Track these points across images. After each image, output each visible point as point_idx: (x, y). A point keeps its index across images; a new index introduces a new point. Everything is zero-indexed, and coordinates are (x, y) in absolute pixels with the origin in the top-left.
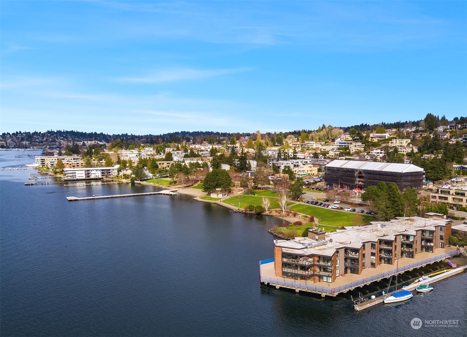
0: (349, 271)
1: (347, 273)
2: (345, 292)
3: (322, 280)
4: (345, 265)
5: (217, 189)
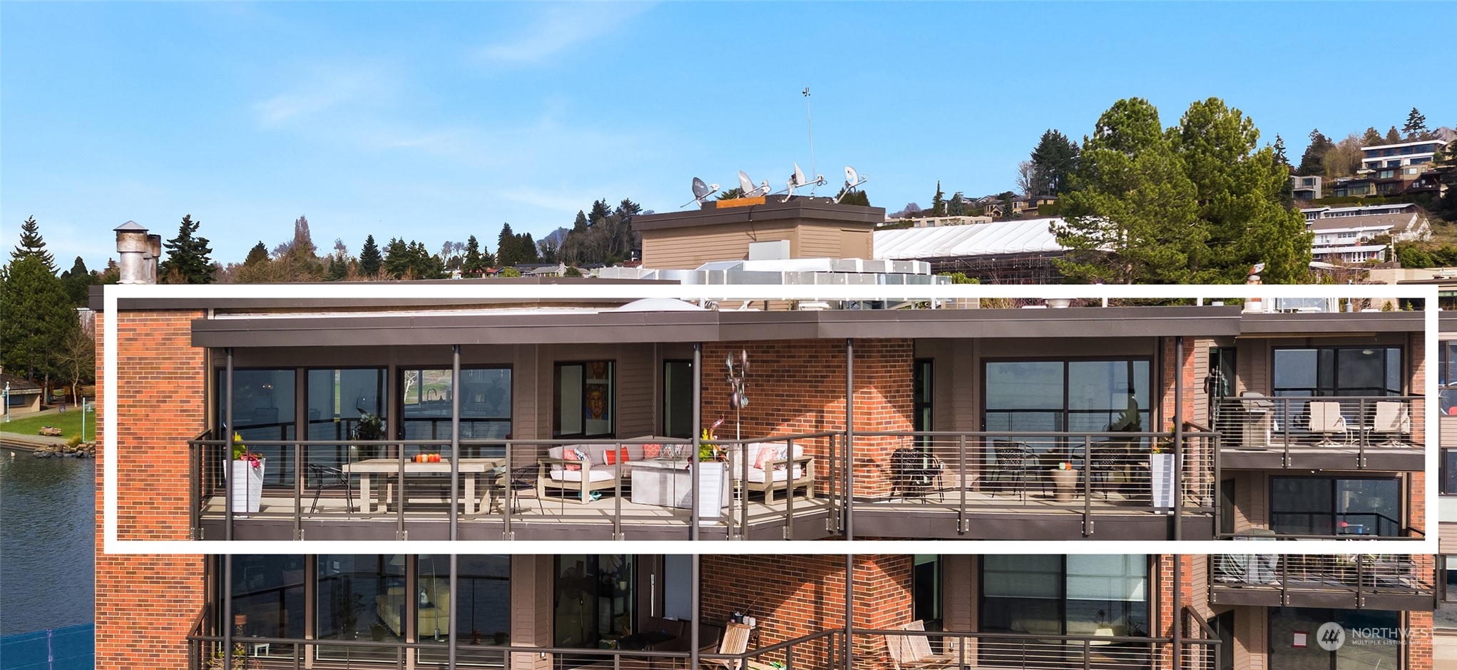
4: (1212, 574)
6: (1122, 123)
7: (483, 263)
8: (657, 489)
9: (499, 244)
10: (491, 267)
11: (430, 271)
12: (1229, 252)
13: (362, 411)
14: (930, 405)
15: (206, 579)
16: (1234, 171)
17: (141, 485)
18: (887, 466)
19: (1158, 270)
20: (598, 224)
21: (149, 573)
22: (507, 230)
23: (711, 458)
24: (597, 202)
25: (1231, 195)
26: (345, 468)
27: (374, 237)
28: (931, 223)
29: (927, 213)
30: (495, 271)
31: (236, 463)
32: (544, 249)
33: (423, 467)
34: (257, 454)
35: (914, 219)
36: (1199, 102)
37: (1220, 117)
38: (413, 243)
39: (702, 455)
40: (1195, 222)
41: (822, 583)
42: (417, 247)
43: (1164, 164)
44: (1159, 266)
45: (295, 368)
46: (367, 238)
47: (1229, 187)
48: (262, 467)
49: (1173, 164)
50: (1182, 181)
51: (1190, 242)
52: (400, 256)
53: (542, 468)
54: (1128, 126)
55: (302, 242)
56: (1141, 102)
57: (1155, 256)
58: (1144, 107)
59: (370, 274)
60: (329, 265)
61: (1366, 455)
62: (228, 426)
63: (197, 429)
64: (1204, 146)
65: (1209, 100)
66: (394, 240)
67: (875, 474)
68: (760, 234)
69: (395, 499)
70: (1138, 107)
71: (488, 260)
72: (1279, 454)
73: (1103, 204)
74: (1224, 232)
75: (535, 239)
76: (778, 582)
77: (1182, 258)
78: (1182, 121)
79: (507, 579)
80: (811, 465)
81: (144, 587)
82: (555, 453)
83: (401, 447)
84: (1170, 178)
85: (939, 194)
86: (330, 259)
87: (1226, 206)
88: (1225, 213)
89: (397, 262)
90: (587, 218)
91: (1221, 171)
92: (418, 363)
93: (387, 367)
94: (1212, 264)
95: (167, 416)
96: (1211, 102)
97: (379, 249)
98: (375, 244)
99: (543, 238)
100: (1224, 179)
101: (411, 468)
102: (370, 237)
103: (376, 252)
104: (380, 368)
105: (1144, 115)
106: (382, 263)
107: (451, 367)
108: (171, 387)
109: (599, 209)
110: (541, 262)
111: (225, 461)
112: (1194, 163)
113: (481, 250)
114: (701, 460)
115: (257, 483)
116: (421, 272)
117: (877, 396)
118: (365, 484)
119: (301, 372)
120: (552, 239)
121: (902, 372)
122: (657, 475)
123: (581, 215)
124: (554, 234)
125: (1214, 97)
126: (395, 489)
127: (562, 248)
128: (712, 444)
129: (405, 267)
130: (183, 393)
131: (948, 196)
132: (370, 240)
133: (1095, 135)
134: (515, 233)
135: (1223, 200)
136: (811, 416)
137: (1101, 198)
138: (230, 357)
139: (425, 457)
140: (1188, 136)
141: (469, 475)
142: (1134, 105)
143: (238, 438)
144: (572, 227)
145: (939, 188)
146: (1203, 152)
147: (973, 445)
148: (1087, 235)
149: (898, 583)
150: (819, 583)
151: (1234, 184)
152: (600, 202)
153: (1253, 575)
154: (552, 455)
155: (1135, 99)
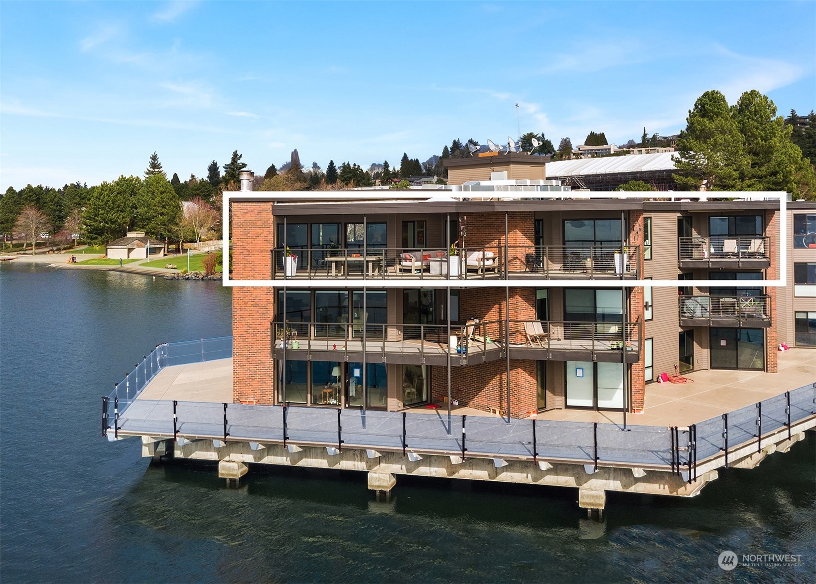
0: (702, 354)
1: (693, 370)
2: (748, 464)
3: (559, 400)
4: (681, 313)
5: (130, 235)
6: (707, 104)
7: (392, 176)
8: (439, 268)
9: (401, 165)
10: (397, 178)
11: (363, 181)
12: (762, 170)
13: (332, 242)
14: (542, 237)
15: (274, 305)
16: (764, 128)
17: (250, 269)
18: (523, 260)
19: (723, 180)
20: (455, 153)
21: (252, 303)
22: (405, 157)
23: (454, 255)
24: (455, 141)
25: (762, 141)
26: (326, 259)
27: (334, 162)
28: (640, 152)
29: (639, 146)
30: (399, 180)
31: (287, 257)
32: (426, 168)
33: (353, 258)
34: (294, 254)
35: (631, 149)
36: (747, 92)
37: (757, 100)
38: (355, 165)
39: (451, 253)
40: (744, 154)
41: (501, 305)
42: (357, 167)
43: (727, 125)
44: (724, 178)
45: (307, 224)
46: (330, 162)
47: (761, 137)
48: (297, 260)
49: (731, 125)
50: (736, 134)
51: (740, 166)
52: (347, 173)
53: (398, 260)
54: (710, 105)
55: (295, 164)
56: (717, 93)
57: (721, 173)
58: (719, 95)
59: (332, 182)
60: (310, 177)
61: (741, 261)
62: (285, 245)
63: (271, 247)
64: (749, 115)
65: (752, 91)
66: (344, 163)
67: (518, 262)
68: (495, 168)
69: (344, 272)
70: (715, 95)
71: (395, 174)
72: (707, 261)
73: (697, 146)
74: (760, 160)
75: (421, 162)
76: (486, 305)
77: (736, 174)
78: (738, 102)
79: (385, 308)
80: (497, 260)
81: (251, 308)
82: (403, 255)
83: (346, 251)
84: (731, 132)
85: (645, 135)
86: (310, 174)
87: (759, 147)
88: (759, 151)
89: (346, 176)
90: (450, 150)
91: (757, 128)
92: (354, 222)
93: (341, 223)
94: (754, 176)
95: (259, 242)
96: (753, 92)
97: (336, 168)
98: (334, 165)
99: (425, 161)
100: (759, 133)
101: (349, 259)
102: (332, 161)
103: (335, 170)
104: (338, 224)
105: (718, 100)
106: (338, 176)
107: (363, 223)
108: (261, 231)
109: (456, 144)
110: (424, 175)
111: (283, 257)
112: (743, 124)
113: (391, 169)
114: (450, 255)
115: (295, 265)
116: (359, 181)
117: (519, 233)
118: (333, 265)
119: (309, 225)
120: (430, 161)
121: (530, 224)
122: (439, 263)
123: (446, 148)
124: (431, 159)
125: (754, 89)
126: (344, 266)
127: (435, 167)
128: (455, 249)
129: (350, 178)
130: (265, 233)
131: (650, 136)
132: (332, 163)
133: (694, 110)
134: (410, 159)
135: (758, 143)
136: (496, 241)
137: (695, 143)
138: (285, 219)
139: (355, 255)
140: (741, 111)
141: (370, 261)
142: (713, 94)
143: (288, 249)
144: (441, 155)
145: (645, 131)
146: (748, 119)
147: (560, 251)
148: (690, 162)
149: (529, 305)
150: (500, 305)
151: (764, 135)
152: (457, 141)
153: (698, 313)
154: (401, 256)
155: (714, 91)
